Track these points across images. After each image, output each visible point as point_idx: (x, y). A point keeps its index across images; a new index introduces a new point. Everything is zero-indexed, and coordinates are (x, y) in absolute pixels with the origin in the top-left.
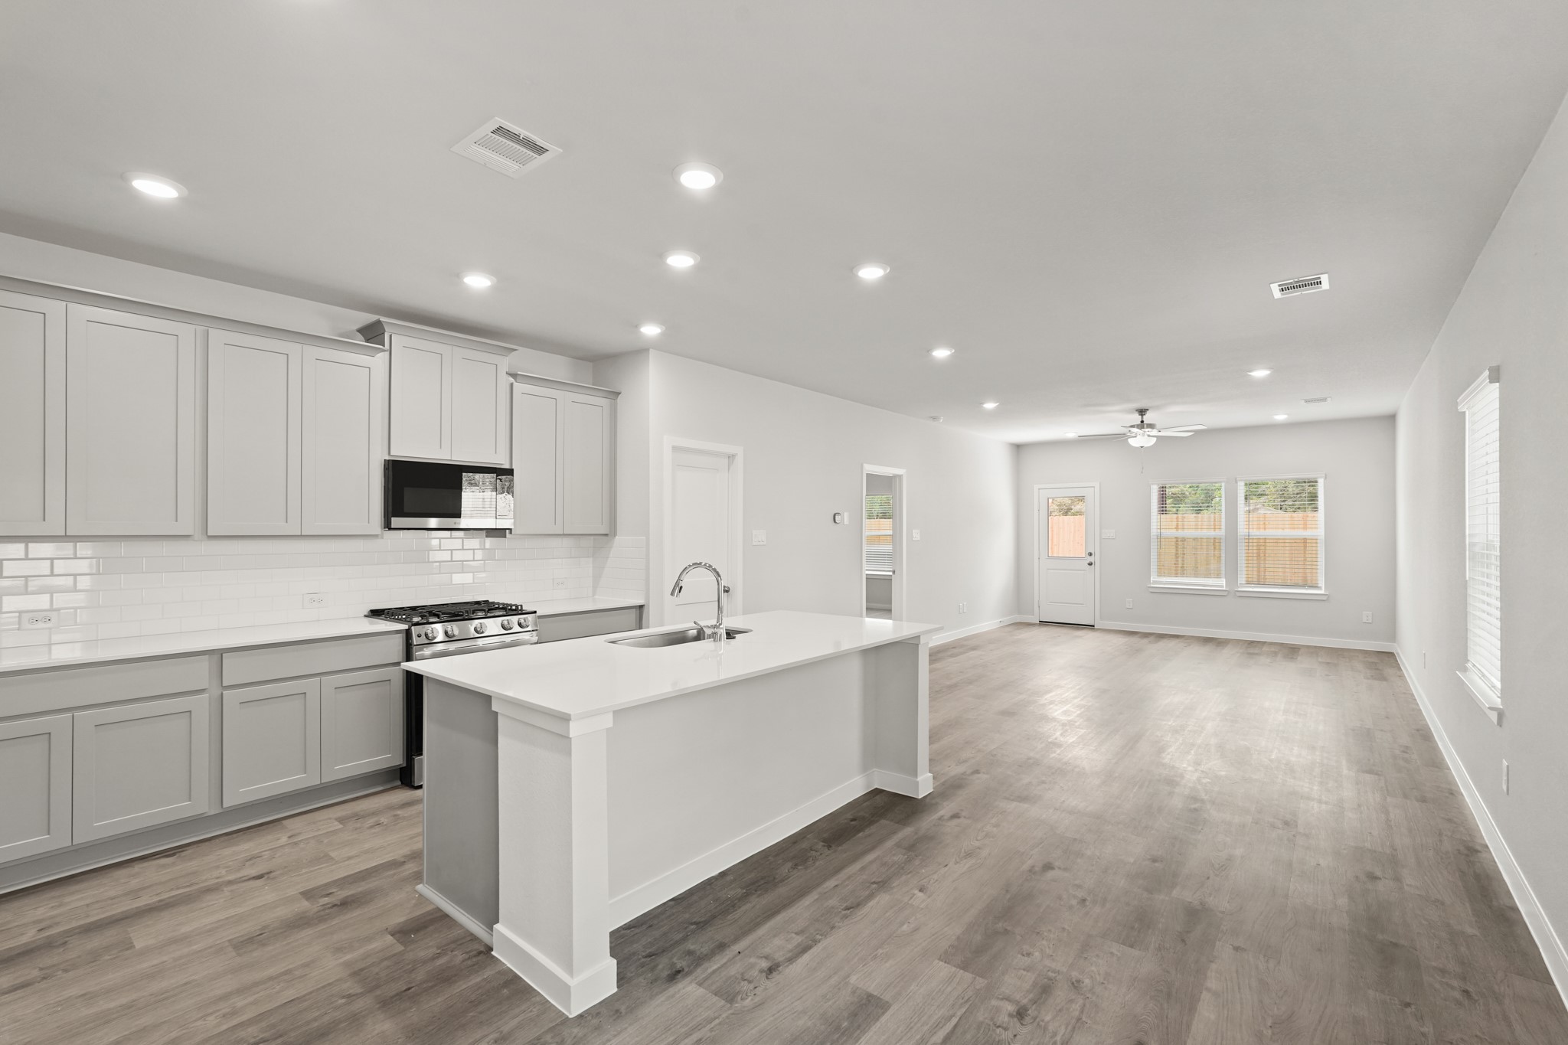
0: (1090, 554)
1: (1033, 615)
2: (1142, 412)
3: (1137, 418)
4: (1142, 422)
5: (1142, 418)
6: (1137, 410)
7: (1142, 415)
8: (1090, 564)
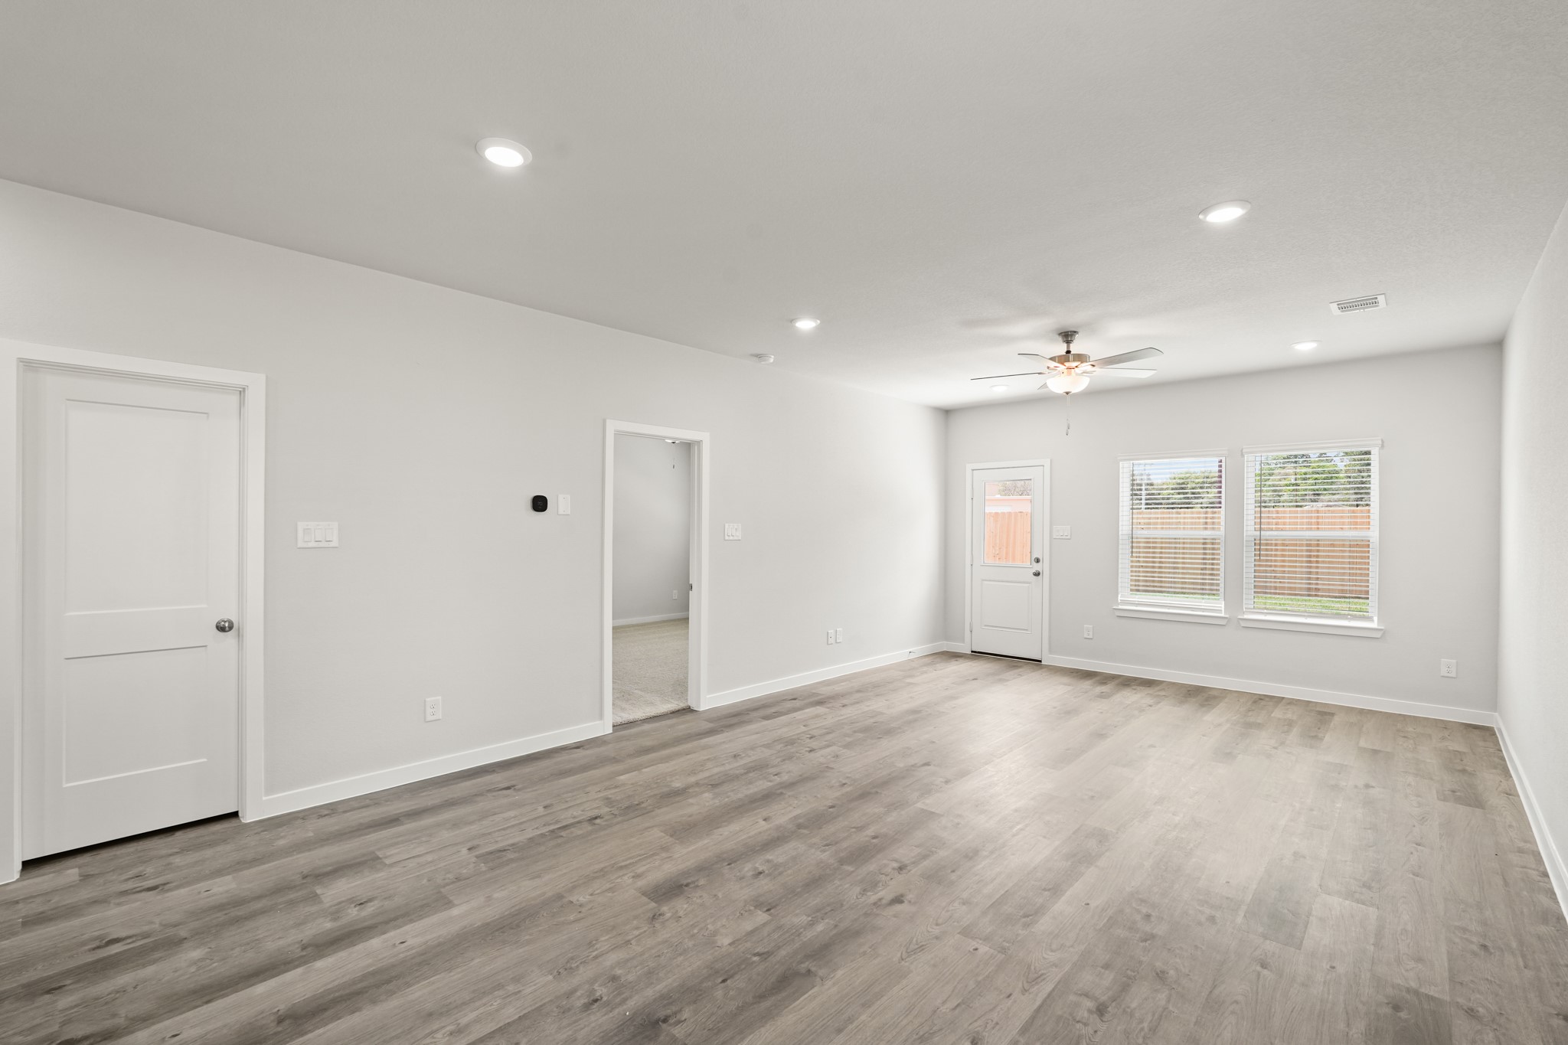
0: (1038, 561)
1: (963, 642)
2: (1068, 336)
3: (1061, 348)
4: (1068, 352)
5: (1068, 347)
6: (1060, 334)
7: (1068, 342)
8: (1037, 574)
